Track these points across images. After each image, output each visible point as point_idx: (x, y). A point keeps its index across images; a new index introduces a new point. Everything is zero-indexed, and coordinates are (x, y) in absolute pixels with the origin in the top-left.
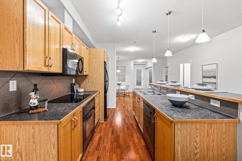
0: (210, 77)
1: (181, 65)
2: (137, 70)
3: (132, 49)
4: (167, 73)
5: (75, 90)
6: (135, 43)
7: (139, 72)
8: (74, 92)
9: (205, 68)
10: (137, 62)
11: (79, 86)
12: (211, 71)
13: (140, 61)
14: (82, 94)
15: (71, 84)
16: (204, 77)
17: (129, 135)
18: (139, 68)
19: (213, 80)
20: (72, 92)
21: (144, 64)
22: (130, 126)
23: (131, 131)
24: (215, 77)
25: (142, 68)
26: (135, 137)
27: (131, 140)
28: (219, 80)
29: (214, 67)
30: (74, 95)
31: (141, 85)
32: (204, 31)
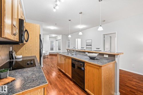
0: (89, 45)
1: (76, 39)
2: (51, 41)
3: (52, 28)
4: (69, 43)
5: (14, 57)
6: (56, 25)
7: (52, 42)
8: (13, 59)
9: (87, 41)
10: (52, 36)
11: (16, 53)
12: (89, 43)
13: (54, 35)
14: (21, 60)
15: (10, 52)
16: (87, 45)
17: (62, 81)
18: (52, 40)
19: (90, 47)
20: (10, 59)
21: (55, 38)
22: (60, 76)
23: (62, 79)
24: (91, 45)
25: (54, 40)
26: (66, 81)
27: (65, 84)
28: (93, 47)
29: (90, 41)
30: (13, 62)
31: (53, 50)
32: (101, 26)
